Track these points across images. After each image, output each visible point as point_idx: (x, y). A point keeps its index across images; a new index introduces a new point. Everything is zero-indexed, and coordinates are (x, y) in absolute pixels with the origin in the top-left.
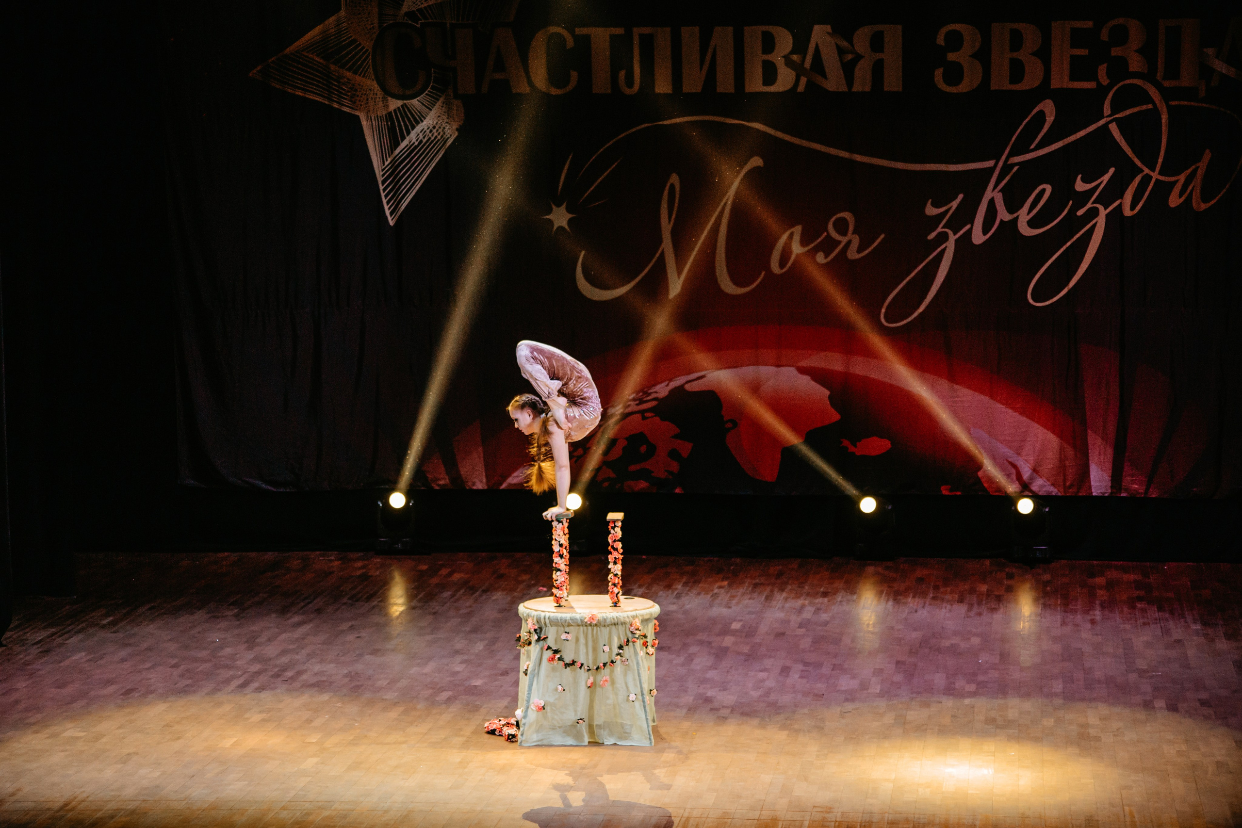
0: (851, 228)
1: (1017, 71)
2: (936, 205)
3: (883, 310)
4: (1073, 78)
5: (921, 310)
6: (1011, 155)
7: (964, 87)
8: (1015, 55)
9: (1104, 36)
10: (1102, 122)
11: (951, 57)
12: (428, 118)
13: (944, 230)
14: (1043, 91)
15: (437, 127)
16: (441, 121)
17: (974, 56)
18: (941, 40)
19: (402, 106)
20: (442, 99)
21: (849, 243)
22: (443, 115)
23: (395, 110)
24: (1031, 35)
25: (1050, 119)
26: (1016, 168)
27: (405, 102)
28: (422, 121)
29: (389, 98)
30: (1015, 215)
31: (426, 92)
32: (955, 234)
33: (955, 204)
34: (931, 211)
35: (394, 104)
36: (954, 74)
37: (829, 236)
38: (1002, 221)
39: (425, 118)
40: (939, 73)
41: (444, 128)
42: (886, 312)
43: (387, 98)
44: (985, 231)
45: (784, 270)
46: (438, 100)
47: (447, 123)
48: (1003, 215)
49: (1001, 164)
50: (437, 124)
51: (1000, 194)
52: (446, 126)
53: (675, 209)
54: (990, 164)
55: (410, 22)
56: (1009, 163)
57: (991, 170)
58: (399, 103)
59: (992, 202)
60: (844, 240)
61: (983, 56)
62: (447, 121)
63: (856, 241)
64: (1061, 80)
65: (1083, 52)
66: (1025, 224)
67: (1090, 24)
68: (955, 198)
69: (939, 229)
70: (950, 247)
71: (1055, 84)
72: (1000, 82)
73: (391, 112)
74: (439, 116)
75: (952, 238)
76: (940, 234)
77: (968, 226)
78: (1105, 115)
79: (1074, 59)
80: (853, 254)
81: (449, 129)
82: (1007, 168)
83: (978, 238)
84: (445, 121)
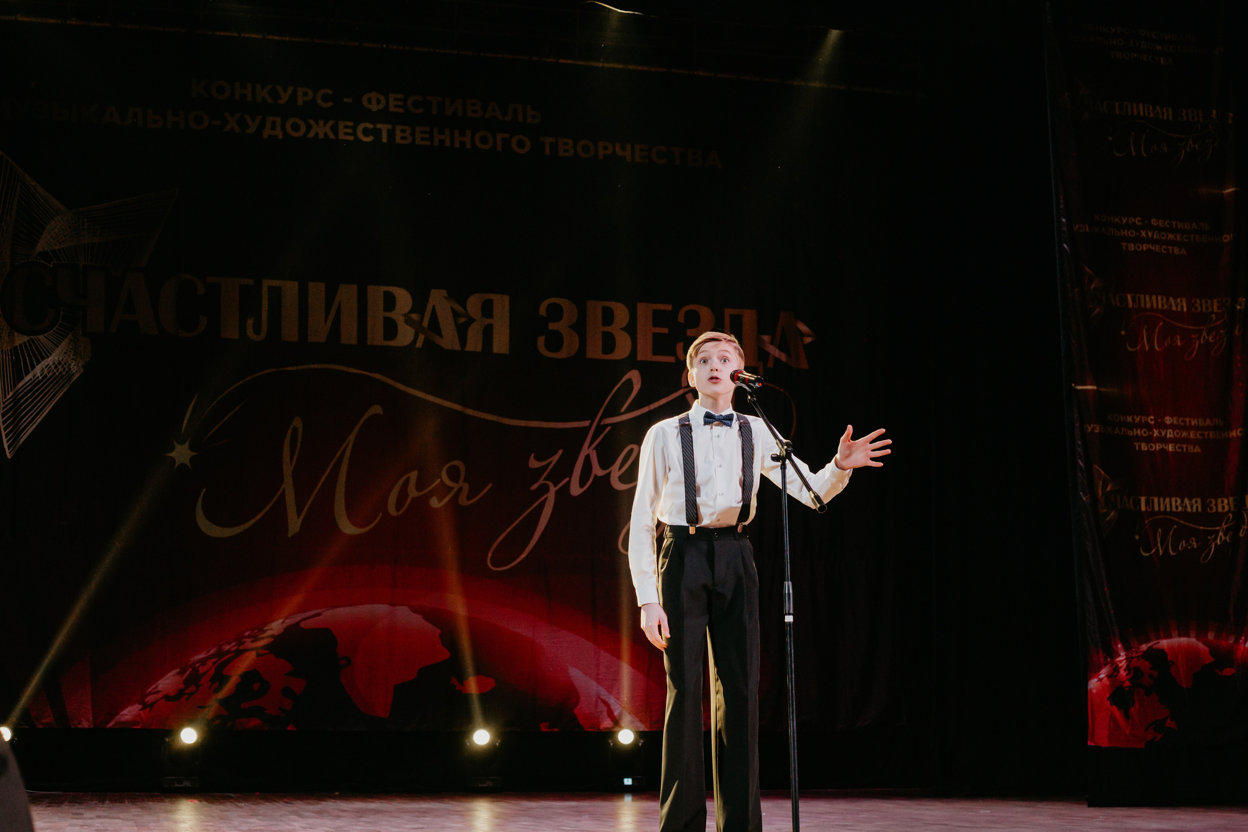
0: (463, 474)
1: (609, 343)
2: (538, 458)
3: (490, 555)
4: (655, 352)
5: (523, 556)
6: (604, 416)
7: (562, 355)
8: (607, 329)
9: (681, 318)
10: (681, 392)
11: (552, 326)
12: (53, 355)
13: (544, 482)
14: (632, 362)
15: (63, 363)
16: (67, 357)
17: (573, 327)
18: (543, 310)
19: (28, 341)
20: (69, 337)
21: (460, 490)
22: (70, 352)
23: (21, 345)
24: (621, 313)
25: (637, 387)
26: (608, 429)
27: (32, 337)
28: (48, 357)
29: (16, 334)
30: (608, 471)
31: (55, 329)
32: (555, 486)
33: (555, 458)
34: (534, 464)
35: (20, 340)
36: (556, 342)
37: (442, 481)
38: (596, 476)
39: (51, 354)
40: (541, 340)
41: (70, 364)
42: (492, 557)
43: (14, 333)
44: (582, 485)
45: (400, 513)
46: (65, 337)
47: (73, 359)
48: (597, 471)
49: (595, 424)
50: (62, 360)
51: (595, 452)
52: (72, 362)
53: (297, 452)
54: (586, 423)
55: (42, 261)
56: (602, 423)
57: (588, 429)
58: (25, 339)
59: (588, 458)
60: (456, 487)
61: (580, 327)
62: (74, 357)
63: (466, 487)
64: (645, 353)
65: (665, 330)
66: (617, 479)
67: (669, 307)
68: (556, 453)
69: (541, 481)
70: (551, 496)
71: (640, 357)
72: (594, 351)
73: (17, 347)
74: (65, 353)
75: (553, 490)
76: (541, 485)
77: (567, 479)
78: (683, 386)
79: (656, 336)
80: (463, 501)
81: (75, 365)
82: (600, 428)
83: (576, 490)
84: (71, 357)
